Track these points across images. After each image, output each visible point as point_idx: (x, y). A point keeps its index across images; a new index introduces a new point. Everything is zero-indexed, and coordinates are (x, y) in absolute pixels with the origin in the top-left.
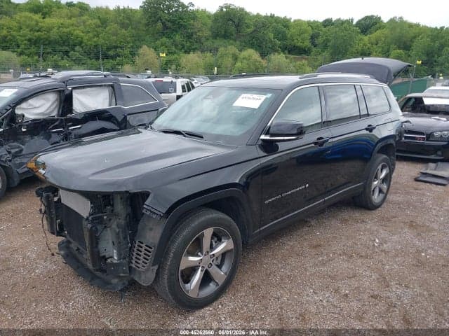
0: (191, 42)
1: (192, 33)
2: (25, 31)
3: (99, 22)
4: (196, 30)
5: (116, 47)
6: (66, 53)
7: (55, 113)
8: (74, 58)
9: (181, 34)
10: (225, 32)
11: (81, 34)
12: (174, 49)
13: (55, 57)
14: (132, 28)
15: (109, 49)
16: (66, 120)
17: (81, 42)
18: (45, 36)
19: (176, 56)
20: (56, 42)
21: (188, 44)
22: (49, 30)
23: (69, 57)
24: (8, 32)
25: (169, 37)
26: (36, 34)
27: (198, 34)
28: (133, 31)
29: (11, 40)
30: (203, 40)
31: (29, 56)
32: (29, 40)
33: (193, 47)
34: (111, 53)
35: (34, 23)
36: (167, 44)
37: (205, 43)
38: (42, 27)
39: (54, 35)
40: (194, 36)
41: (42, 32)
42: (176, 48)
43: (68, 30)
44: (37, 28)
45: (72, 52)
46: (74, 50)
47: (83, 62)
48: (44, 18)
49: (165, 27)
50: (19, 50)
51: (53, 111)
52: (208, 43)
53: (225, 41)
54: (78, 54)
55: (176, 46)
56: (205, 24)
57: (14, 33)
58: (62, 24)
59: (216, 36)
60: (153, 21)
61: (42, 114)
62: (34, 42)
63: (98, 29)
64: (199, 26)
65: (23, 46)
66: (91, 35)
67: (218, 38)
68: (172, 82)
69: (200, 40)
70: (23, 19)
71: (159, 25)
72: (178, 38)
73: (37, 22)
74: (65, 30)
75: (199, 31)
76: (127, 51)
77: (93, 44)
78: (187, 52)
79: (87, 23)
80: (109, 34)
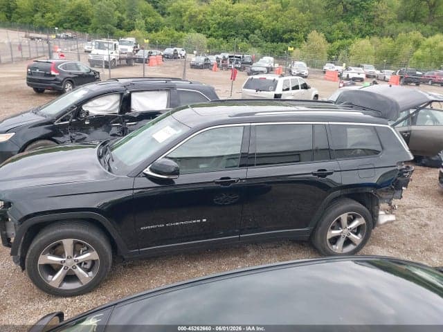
0: (370, 26)
1: (374, 15)
2: (217, 16)
3: (280, 7)
4: (379, 13)
5: (291, 31)
6: (247, 36)
7: (117, 112)
8: (252, 41)
9: (362, 17)
10: (415, 14)
11: (263, 18)
12: (350, 33)
13: (237, 39)
14: (310, 12)
15: (284, 32)
16: (123, 117)
17: (261, 26)
18: (232, 20)
19: (350, 40)
20: (239, 25)
21: (368, 28)
22: (235, 14)
23: (248, 39)
24: (204, 16)
25: (348, 21)
26: (225, 18)
27: (381, 17)
28: (311, 14)
29: (205, 24)
30: (385, 23)
31: (216, 38)
32: (219, 23)
33: (372, 31)
34: (286, 36)
35: (224, 8)
36: (344, 28)
37: (387, 27)
38: (231, 11)
39: (239, 19)
40: (376, 19)
41: (229, 16)
42: (352, 32)
43: (251, 14)
44: (226, 13)
45: (252, 35)
46: (254, 33)
47: (260, 44)
48: (233, 4)
49: (346, 10)
50: (209, 33)
51: (116, 109)
52: (392, 27)
53: (413, 24)
54: (256, 37)
55: (353, 30)
56: (391, 6)
57: (208, 18)
58: (247, 9)
59: (403, 18)
60: (333, 4)
61: (106, 111)
62: (221, 26)
63: (279, 14)
64: (384, 8)
65: (212, 29)
66: (270, 19)
67: (404, 21)
68: (274, 80)
69: (382, 23)
70: (217, 5)
71: (340, 8)
72: (357, 21)
73: (227, 7)
74: (249, 14)
75: (382, 13)
76: (301, 36)
77: (272, 27)
78: (363, 37)
79: (269, 8)
80: (287, 17)
